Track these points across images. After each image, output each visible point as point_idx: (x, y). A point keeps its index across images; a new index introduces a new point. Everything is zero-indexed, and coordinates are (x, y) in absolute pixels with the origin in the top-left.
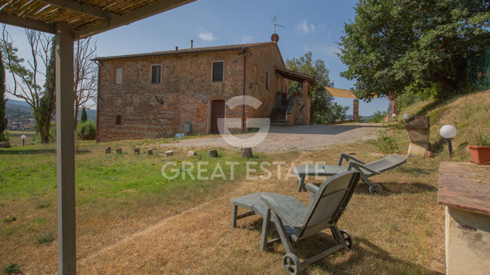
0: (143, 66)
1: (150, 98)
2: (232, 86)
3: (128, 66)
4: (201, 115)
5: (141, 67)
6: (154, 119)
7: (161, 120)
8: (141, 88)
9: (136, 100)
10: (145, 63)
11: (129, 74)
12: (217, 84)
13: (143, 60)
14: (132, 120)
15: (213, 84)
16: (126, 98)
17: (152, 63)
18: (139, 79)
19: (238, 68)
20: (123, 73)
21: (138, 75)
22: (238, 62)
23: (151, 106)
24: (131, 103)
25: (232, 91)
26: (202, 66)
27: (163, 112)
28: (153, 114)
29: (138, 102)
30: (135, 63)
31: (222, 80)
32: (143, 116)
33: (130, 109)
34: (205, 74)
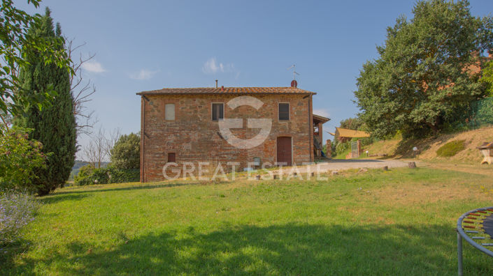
0: (202, 103)
1: (212, 135)
2: (298, 124)
3: (182, 103)
4: (270, 150)
5: (199, 104)
6: (217, 155)
7: (226, 156)
8: (200, 125)
9: (195, 136)
10: (204, 100)
11: (184, 110)
12: (283, 123)
13: (201, 98)
14: (189, 157)
15: (280, 122)
16: (181, 135)
17: (212, 101)
18: (196, 116)
19: (303, 110)
20: (176, 110)
21: (196, 111)
22: (302, 104)
23: (213, 143)
24: (188, 140)
25: (298, 129)
26: (269, 106)
27: (227, 148)
28: (217, 151)
29: (197, 138)
30: (191, 100)
31: (288, 119)
32: (203, 153)
33: (187, 147)
34: (272, 114)
